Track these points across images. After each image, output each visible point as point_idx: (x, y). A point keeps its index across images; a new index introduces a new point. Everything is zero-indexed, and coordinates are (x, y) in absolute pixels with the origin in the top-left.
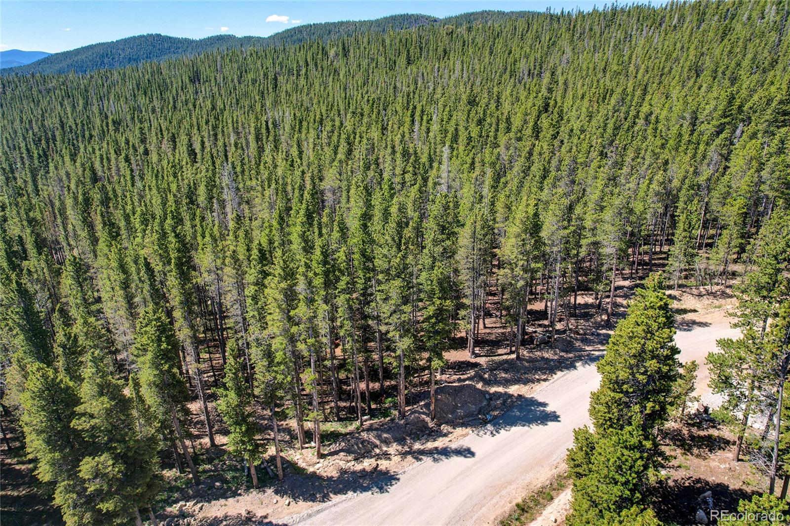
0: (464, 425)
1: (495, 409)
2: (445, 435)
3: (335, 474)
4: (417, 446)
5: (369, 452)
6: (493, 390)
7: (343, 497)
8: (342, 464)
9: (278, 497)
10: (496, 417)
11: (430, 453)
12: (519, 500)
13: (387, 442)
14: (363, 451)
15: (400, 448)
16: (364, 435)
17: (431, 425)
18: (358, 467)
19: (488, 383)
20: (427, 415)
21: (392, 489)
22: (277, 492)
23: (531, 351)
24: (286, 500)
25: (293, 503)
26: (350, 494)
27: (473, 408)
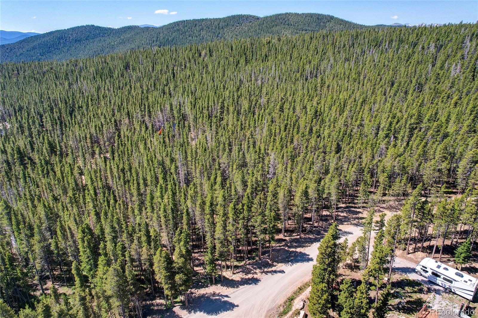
0: (281, 262)
1: (292, 257)
2: (275, 266)
3: (240, 280)
4: (266, 270)
5: (250, 272)
6: (291, 250)
7: (244, 286)
8: (241, 276)
9: (222, 287)
10: (292, 260)
11: (270, 272)
12: (299, 286)
13: (255, 269)
14: (248, 272)
15: (260, 270)
16: (248, 266)
17: (270, 262)
18: (247, 277)
19: (289, 247)
20: (269, 259)
21: (259, 284)
22: (221, 285)
23: (305, 234)
24: (225, 288)
25: (228, 289)
26: (246, 285)
27: (284, 256)
